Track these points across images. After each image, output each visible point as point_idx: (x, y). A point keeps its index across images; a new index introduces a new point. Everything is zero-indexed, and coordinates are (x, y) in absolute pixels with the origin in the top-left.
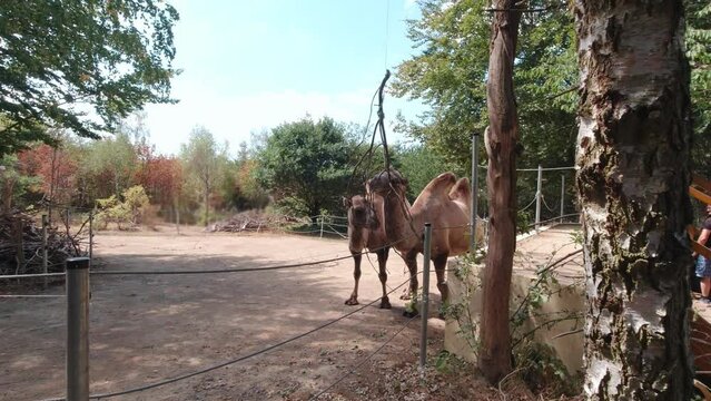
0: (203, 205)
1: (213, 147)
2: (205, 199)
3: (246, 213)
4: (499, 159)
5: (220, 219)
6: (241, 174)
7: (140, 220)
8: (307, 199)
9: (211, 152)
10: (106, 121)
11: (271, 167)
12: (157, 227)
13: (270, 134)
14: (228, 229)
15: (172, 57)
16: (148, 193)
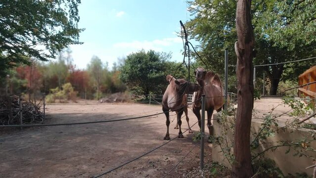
0: (98, 91)
1: (101, 65)
2: (98, 88)
3: (116, 94)
4: (243, 58)
5: (104, 97)
6: (114, 77)
7: (69, 98)
8: (143, 88)
9: (100, 68)
10: (51, 53)
11: (127, 73)
12: (77, 101)
13: (126, 58)
14: (108, 102)
15: (78, 21)
16: (73, 86)
